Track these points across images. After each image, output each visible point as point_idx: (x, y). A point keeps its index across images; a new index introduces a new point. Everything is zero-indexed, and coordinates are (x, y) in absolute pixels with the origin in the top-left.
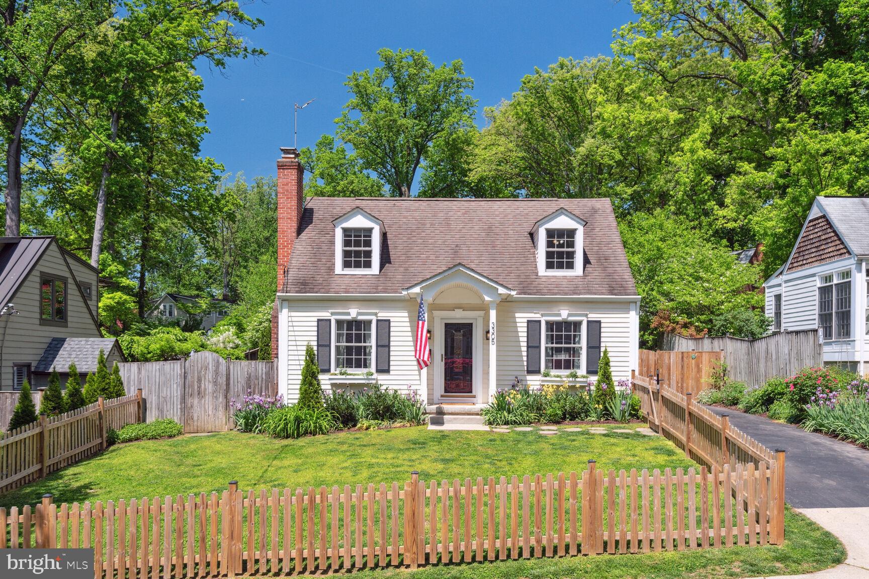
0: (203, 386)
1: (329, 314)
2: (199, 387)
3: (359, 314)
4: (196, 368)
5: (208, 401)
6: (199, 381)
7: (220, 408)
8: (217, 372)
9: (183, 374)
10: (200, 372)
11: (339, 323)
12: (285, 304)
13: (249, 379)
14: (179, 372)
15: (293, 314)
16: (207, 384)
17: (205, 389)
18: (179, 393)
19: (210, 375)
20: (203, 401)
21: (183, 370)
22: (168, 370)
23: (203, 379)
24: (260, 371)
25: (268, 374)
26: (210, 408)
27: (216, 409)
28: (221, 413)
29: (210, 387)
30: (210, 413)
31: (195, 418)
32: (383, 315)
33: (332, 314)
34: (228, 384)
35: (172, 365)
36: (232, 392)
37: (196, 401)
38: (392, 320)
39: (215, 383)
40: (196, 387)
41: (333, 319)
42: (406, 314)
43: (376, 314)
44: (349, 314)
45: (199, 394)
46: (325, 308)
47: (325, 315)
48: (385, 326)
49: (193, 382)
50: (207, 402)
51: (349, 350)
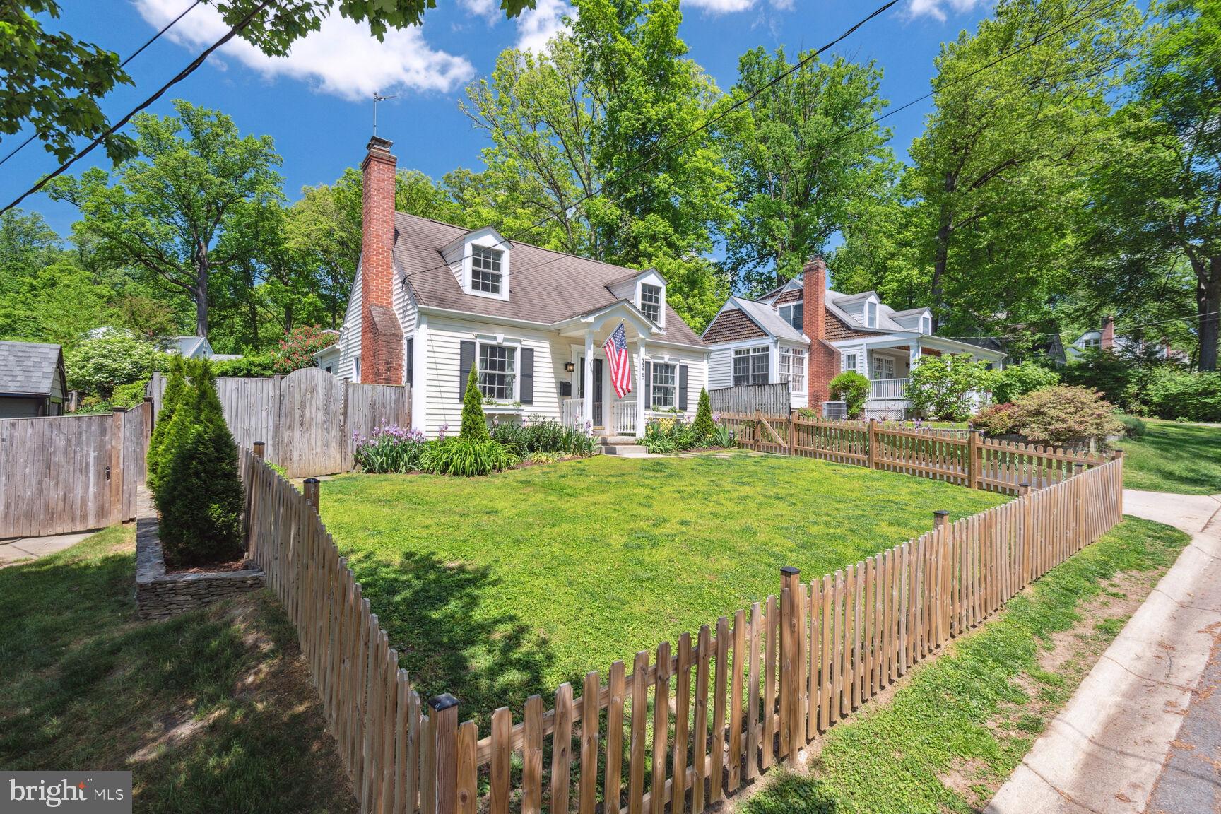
0: (307, 414)
1: (472, 336)
2: (302, 416)
3: (505, 340)
4: (297, 390)
5: (316, 435)
6: (303, 406)
7: (334, 444)
8: (329, 396)
9: (277, 397)
10: (302, 396)
11: (483, 347)
12: (425, 318)
13: (373, 406)
14: (271, 394)
15: (433, 332)
16: (313, 411)
17: (311, 419)
18: (271, 423)
19: (320, 400)
20: (307, 435)
21: (278, 392)
22: (253, 391)
23: (308, 405)
24: (388, 397)
25: (397, 401)
26: (319, 444)
27: (327, 444)
28: (334, 451)
29: (319, 416)
30: (319, 450)
31: (295, 457)
32: (527, 343)
33: (477, 337)
34: (345, 413)
35: (259, 384)
36: (349, 423)
37: (297, 434)
38: (535, 349)
39: (326, 411)
40: (297, 416)
41: (478, 342)
42: (548, 345)
43: (520, 342)
44: (495, 338)
45: (301, 425)
46: (469, 330)
47: (469, 336)
48: (528, 354)
49: (292, 409)
50: (313, 436)
51: (491, 378)
